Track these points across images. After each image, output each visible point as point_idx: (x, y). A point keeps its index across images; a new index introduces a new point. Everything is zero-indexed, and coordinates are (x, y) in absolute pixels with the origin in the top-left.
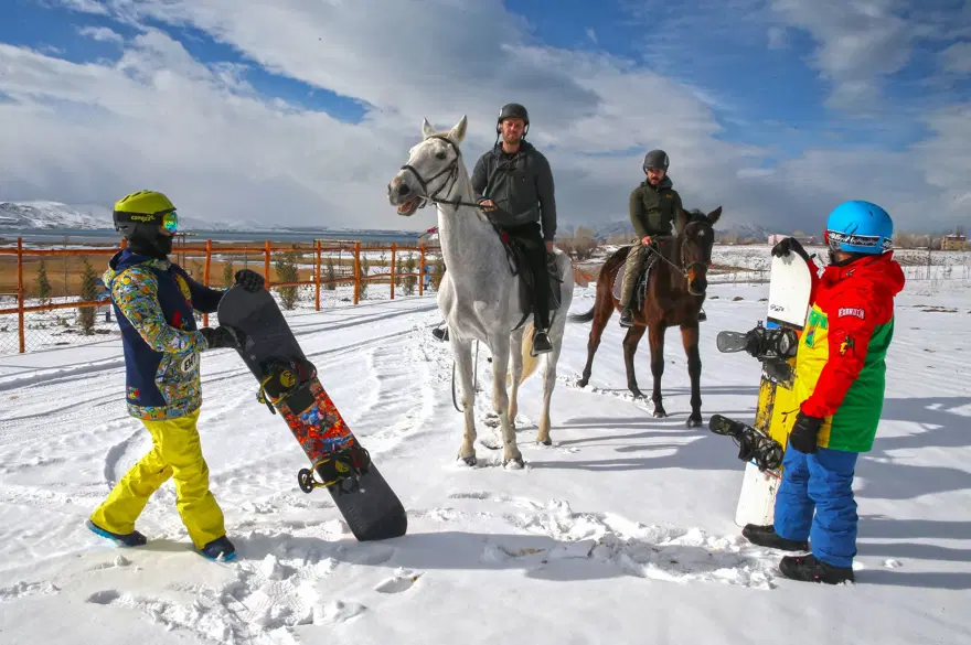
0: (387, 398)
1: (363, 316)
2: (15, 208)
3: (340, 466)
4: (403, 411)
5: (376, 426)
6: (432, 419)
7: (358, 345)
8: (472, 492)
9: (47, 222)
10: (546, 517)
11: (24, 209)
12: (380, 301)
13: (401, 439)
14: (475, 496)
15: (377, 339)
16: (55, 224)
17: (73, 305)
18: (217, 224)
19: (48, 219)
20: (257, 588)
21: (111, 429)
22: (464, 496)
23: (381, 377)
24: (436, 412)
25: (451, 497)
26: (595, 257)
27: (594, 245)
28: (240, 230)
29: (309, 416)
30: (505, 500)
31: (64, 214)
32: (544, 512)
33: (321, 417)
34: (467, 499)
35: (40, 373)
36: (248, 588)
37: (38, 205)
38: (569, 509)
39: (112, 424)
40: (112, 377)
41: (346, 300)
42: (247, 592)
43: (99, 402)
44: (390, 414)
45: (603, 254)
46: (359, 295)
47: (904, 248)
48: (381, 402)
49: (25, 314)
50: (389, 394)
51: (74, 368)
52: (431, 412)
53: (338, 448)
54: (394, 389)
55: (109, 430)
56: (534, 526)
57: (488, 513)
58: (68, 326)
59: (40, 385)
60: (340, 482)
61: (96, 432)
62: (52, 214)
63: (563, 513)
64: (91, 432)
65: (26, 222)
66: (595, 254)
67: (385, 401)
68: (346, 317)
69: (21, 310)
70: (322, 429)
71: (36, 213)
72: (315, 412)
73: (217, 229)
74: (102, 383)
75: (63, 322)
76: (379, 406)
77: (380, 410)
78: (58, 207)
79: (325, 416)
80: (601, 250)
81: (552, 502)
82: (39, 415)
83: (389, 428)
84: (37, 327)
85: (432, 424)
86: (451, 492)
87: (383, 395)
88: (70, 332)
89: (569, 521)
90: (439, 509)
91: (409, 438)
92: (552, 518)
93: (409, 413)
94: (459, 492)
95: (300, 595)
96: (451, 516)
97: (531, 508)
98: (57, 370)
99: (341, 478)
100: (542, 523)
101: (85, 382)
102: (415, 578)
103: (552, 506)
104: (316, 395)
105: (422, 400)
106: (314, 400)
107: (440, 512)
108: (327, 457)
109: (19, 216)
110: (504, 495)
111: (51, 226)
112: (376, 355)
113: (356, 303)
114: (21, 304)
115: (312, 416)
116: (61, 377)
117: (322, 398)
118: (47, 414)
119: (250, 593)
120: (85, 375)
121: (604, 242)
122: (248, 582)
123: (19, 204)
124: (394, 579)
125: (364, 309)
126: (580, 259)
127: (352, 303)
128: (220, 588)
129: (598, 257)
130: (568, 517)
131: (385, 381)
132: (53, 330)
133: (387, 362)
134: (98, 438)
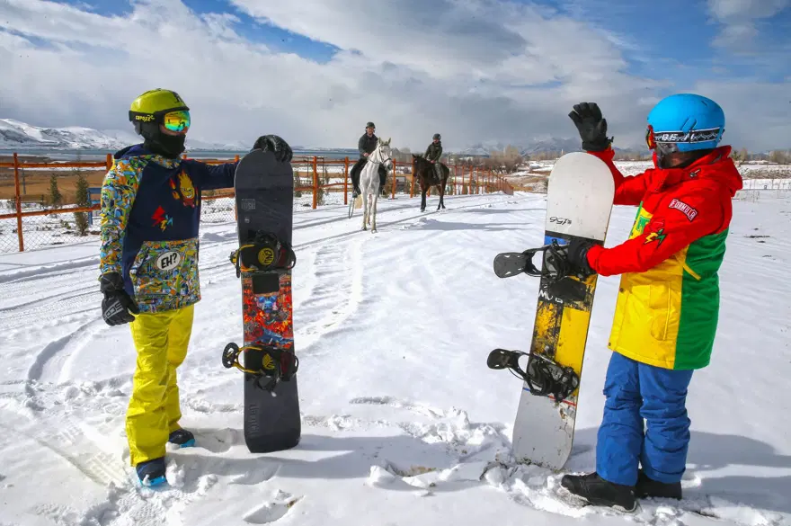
0: (319, 293)
1: (317, 219)
2: (56, 133)
3: (267, 360)
4: (330, 307)
5: (302, 321)
6: (354, 316)
7: (306, 244)
8: (374, 396)
9: (81, 144)
10: (443, 427)
11: (63, 134)
12: (336, 206)
13: (319, 335)
14: (377, 401)
15: (325, 239)
16: (87, 146)
17: (71, 210)
18: (215, 145)
19: (83, 141)
20: (126, 509)
21: (60, 323)
22: (366, 400)
23: (318, 274)
24: (360, 308)
25: (352, 402)
26: (519, 171)
27: (519, 161)
28: (235, 149)
29: (265, 301)
30: (405, 405)
31: (94, 138)
32: (443, 420)
33: (275, 308)
34: (367, 404)
35: (23, 270)
36: (116, 510)
37: (73, 130)
38: (467, 419)
39: (63, 319)
40: (87, 273)
41: (307, 205)
42: (115, 513)
43: (64, 296)
44: (318, 310)
45: (528, 168)
46: (318, 201)
47: (779, 164)
48: (312, 298)
49: (23, 218)
50: (321, 290)
51: (55, 265)
52: (355, 309)
53: (274, 344)
54: (327, 285)
55: (58, 325)
56: (431, 436)
57: (385, 422)
58: (69, 228)
59: (22, 281)
60: (259, 375)
61: (45, 327)
62: (85, 138)
63: (460, 423)
64: (41, 327)
65: (65, 144)
66: (520, 168)
67: (316, 297)
68: (303, 220)
69: (19, 215)
70: (271, 319)
71: (72, 137)
72: (273, 301)
73: (216, 148)
74: (76, 278)
75: (66, 225)
76: (310, 301)
77: (309, 306)
78: (90, 132)
79: (280, 308)
80: (526, 164)
81: (452, 409)
82: (7, 309)
83: (313, 324)
84: (43, 229)
85: (354, 321)
86: (353, 396)
87: (316, 291)
88: (69, 233)
89: (467, 432)
90: (336, 416)
91: (327, 336)
92: (449, 428)
93: (335, 309)
94: (362, 396)
95: (168, 520)
96: (346, 424)
97: (430, 416)
98: (39, 268)
99: (262, 372)
100: (439, 433)
101: (61, 278)
102: (292, 503)
103: (452, 414)
104: (282, 286)
105: (350, 296)
106: (277, 290)
107: (336, 420)
108: (260, 346)
109: (59, 139)
110: (406, 400)
111: (85, 147)
112: (319, 254)
113: (315, 207)
114: (19, 211)
115: (268, 302)
116: (43, 273)
117: (285, 292)
118: (14, 308)
119: (118, 515)
120: (63, 271)
121: (528, 159)
122: (118, 503)
123: (59, 130)
124: (267, 505)
125: (320, 214)
126: (508, 172)
127: (311, 208)
128: (85, 511)
129: (523, 171)
130: (466, 428)
131: (323, 277)
132: (57, 232)
133: (328, 260)
134: (46, 333)
